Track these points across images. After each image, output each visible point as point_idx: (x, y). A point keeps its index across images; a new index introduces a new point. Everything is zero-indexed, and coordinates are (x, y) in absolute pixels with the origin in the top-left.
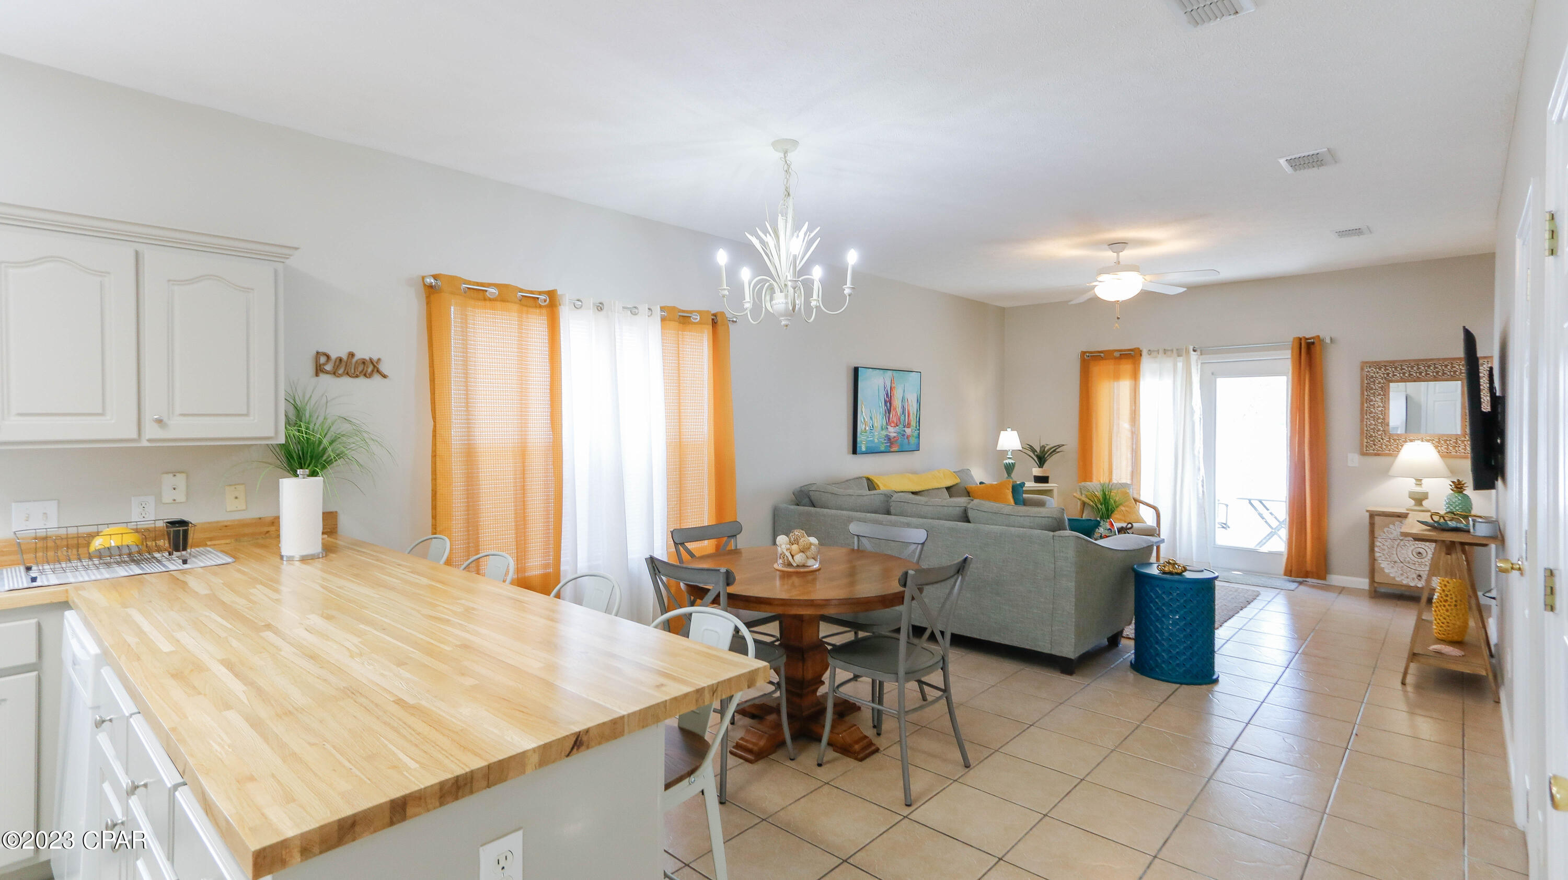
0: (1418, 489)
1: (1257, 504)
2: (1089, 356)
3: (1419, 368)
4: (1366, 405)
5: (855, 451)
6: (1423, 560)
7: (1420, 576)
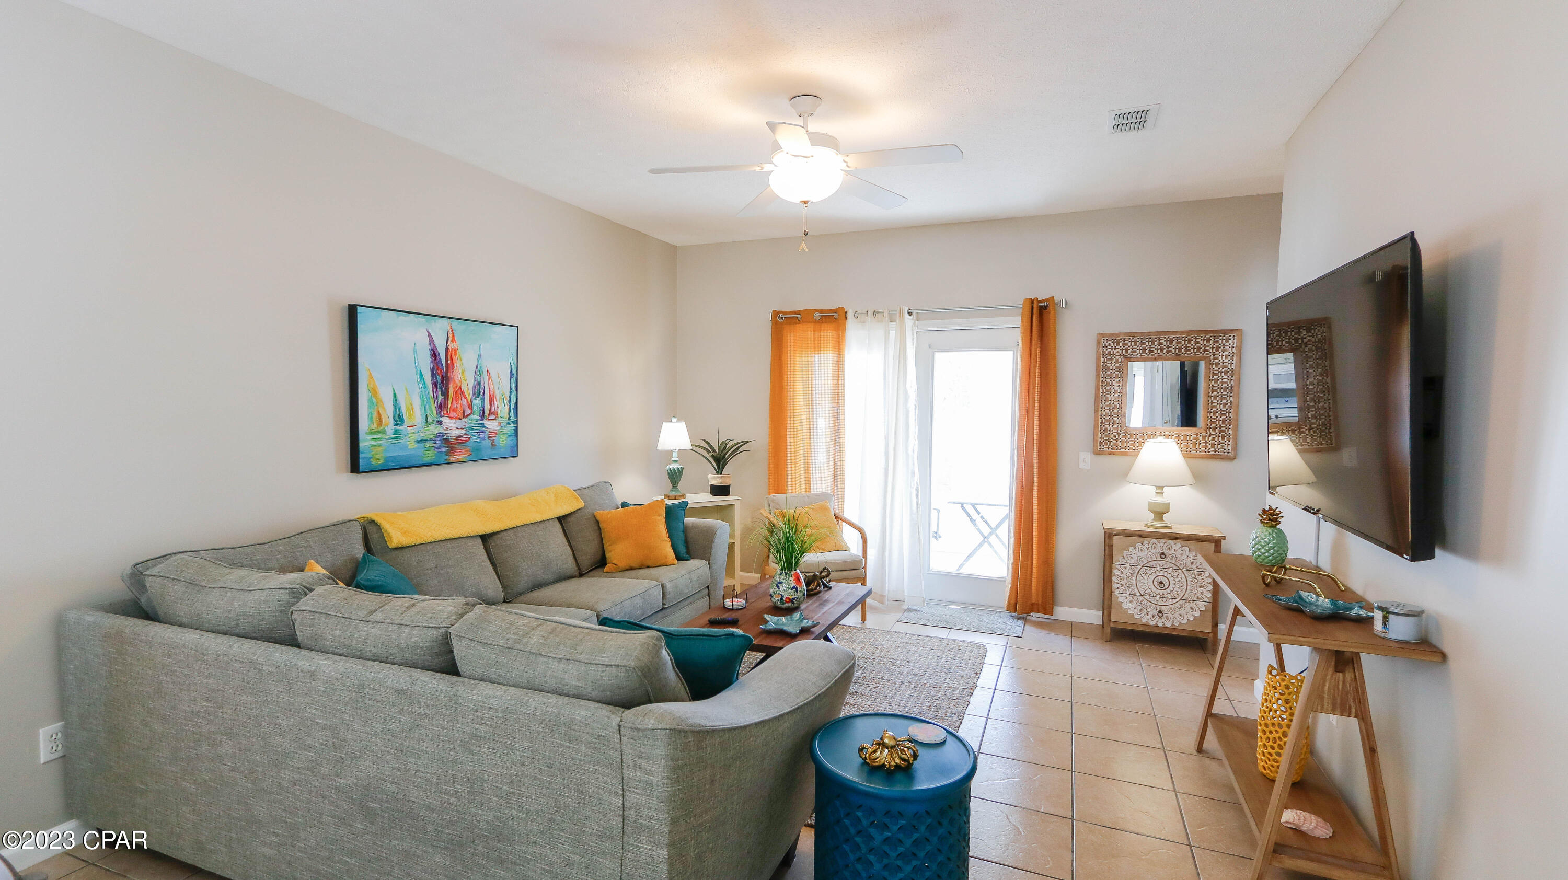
0: (1159, 499)
1: (970, 510)
2: (782, 318)
3: (1160, 344)
4: (1101, 390)
5: (355, 468)
6: (1165, 592)
7: (1160, 612)
